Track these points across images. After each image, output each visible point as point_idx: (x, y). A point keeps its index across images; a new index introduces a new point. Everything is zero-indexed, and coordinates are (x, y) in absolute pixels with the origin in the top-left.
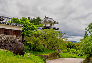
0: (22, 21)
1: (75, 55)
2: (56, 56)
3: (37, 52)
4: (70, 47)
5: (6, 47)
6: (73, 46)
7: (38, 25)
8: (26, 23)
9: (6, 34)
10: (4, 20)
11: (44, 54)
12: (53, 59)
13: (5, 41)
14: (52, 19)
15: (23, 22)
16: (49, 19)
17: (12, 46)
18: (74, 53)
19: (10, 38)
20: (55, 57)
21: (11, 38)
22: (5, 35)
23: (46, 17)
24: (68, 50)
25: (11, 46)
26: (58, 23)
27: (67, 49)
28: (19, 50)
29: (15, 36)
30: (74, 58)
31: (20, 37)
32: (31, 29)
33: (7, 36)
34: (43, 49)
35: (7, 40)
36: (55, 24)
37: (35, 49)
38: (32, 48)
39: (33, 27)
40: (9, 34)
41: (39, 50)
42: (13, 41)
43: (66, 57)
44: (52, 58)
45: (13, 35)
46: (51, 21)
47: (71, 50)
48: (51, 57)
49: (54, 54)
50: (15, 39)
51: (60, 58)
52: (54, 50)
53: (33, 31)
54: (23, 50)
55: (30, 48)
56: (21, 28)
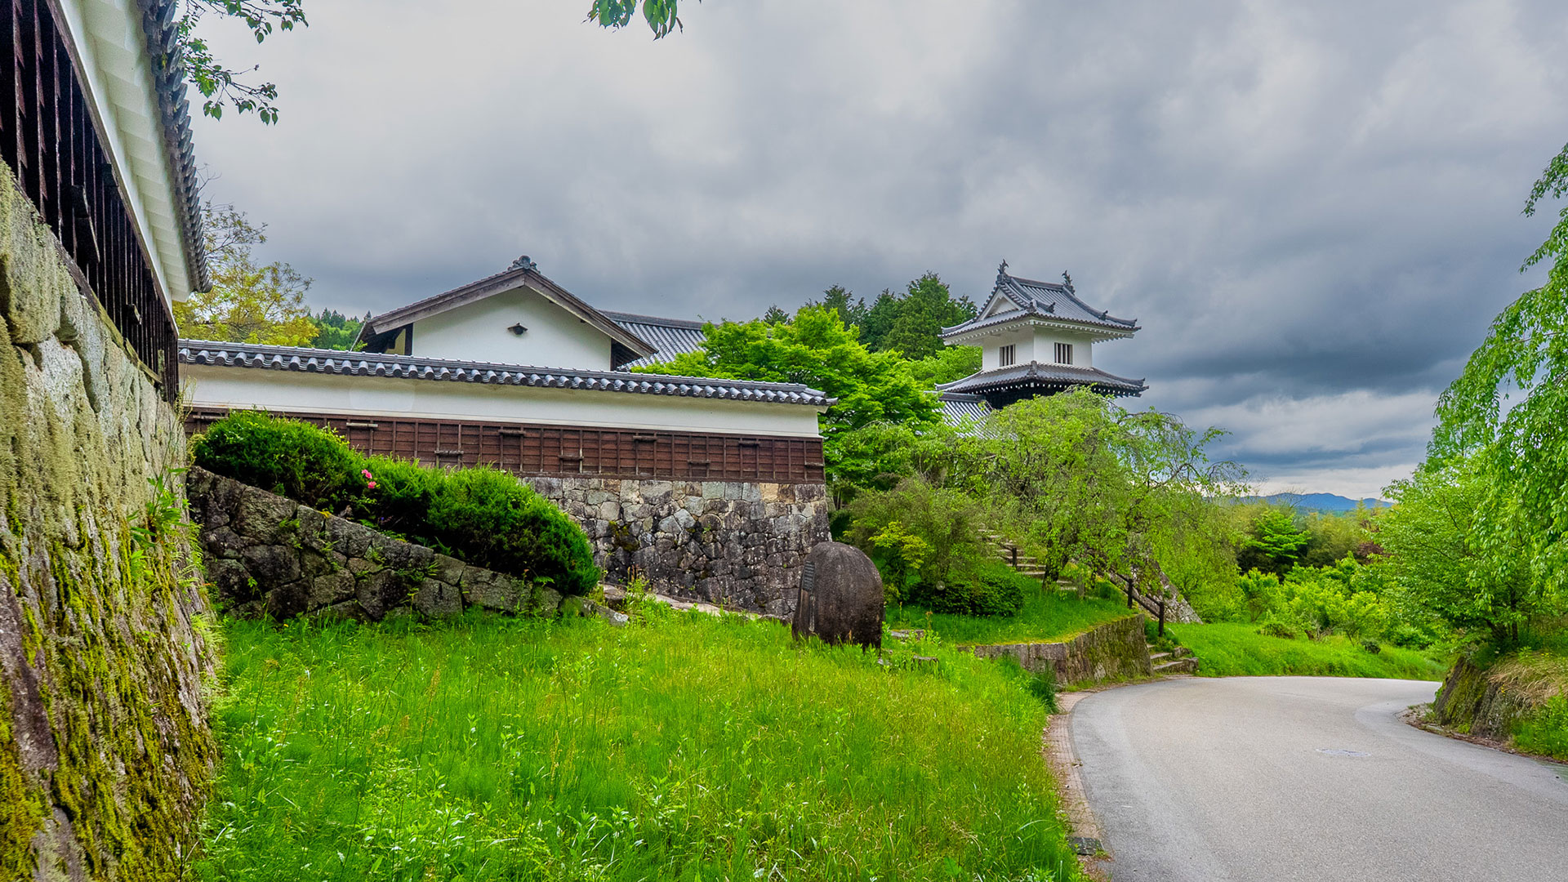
0: (803, 348)
1: (1339, 647)
2: (1137, 652)
3: (965, 622)
4: (1280, 564)
5: (710, 585)
6: (1302, 550)
7: (928, 363)
8: (837, 361)
9: (699, 473)
10: (654, 351)
11: (1023, 638)
12: (1111, 681)
13: (695, 532)
14: (1065, 289)
15: (812, 353)
16: (1037, 297)
17: (756, 573)
18: (1327, 623)
19: (731, 505)
20: (1124, 665)
21: (741, 509)
22: (696, 485)
23: (1004, 281)
24: (1250, 594)
25: (746, 574)
26: (1129, 328)
27: (1246, 588)
28: (842, 604)
29: (769, 492)
30: (1331, 670)
31: (808, 496)
32: (879, 407)
33: (712, 490)
34: (1012, 593)
35: (715, 527)
36: (1107, 337)
37: (942, 593)
38: (913, 580)
39: (903, 391)
40: (722, 476)
41: (973, 605)
42: (758, 530)
43: (1232, 663)
44: (1100, 672)
45: (754, 478)
46: (1059, 312)
47: (1291, 595)
48: (1089, 667)
49: (1121, 631)
50: (770, 510)
51: (1176, 670)
52: (1106, 594)
53: (902, 430)
54: (871, 608)
55: (899, 583)
56: (809, 415)
